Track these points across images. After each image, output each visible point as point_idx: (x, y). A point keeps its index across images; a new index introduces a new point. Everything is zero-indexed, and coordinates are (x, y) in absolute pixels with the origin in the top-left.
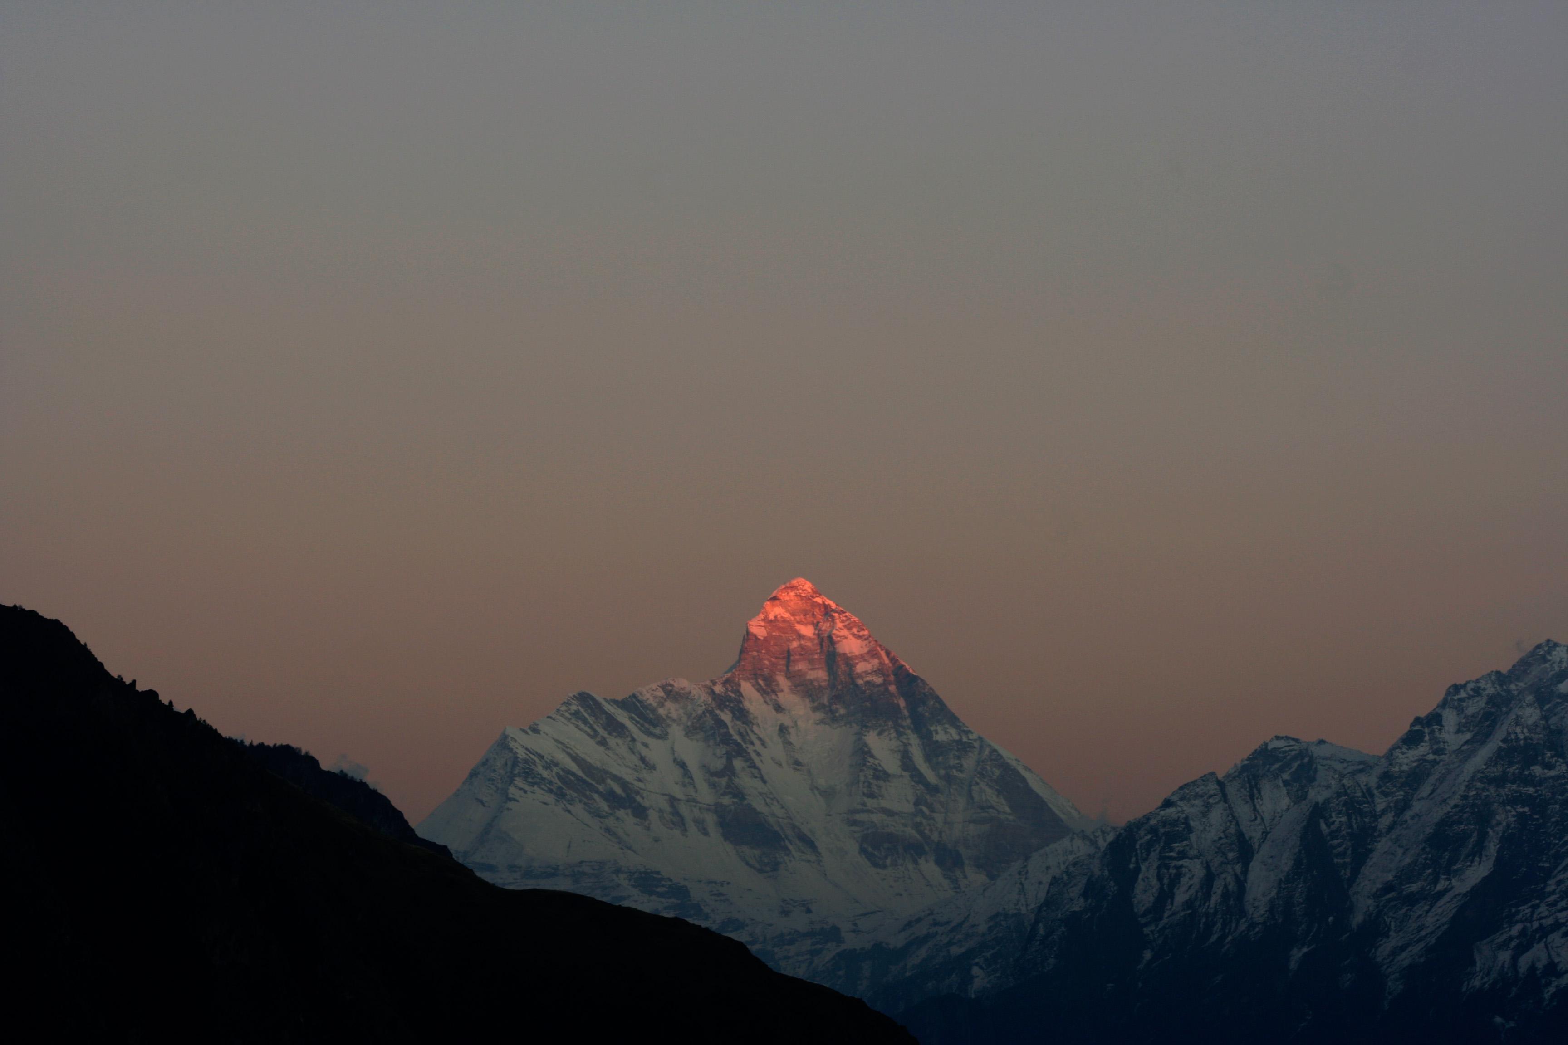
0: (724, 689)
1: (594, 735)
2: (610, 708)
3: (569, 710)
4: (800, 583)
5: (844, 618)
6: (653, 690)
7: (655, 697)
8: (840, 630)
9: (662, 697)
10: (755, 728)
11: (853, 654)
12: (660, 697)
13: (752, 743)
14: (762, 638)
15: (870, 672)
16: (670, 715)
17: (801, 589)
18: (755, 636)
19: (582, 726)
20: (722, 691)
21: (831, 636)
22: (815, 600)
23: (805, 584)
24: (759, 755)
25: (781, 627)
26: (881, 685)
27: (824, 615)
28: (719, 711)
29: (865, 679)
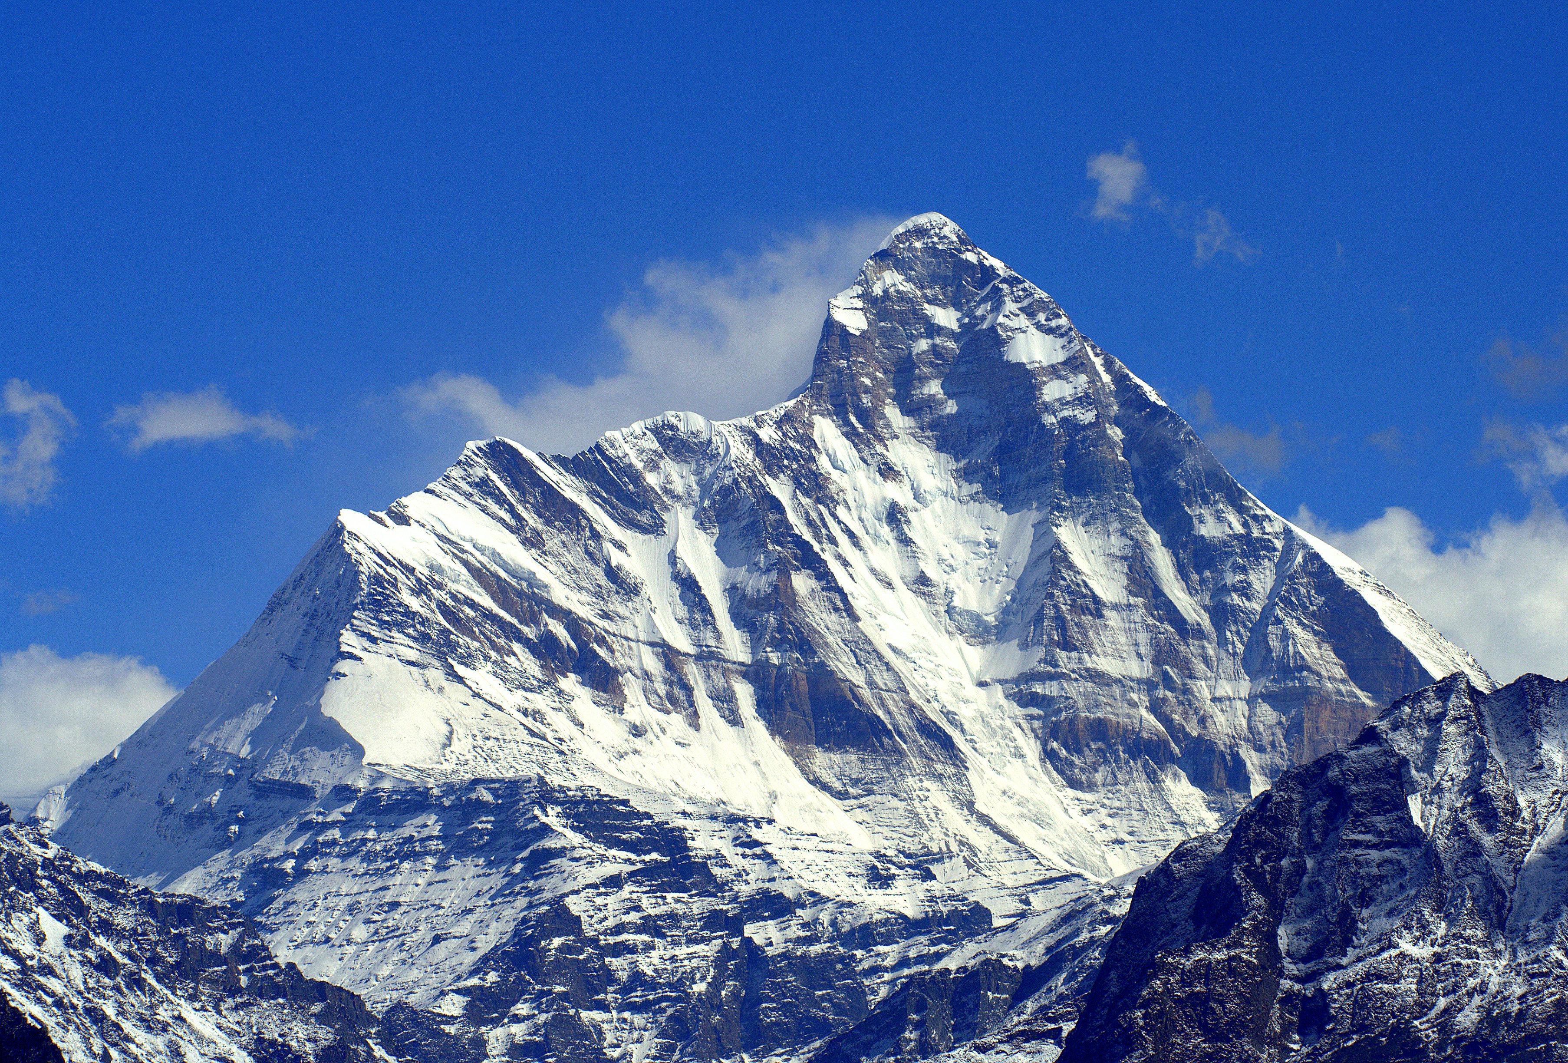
0: (780, 434)
1: (518, 527)
2: (550, 473)
3: (469, 475)
4: (934, 223)
5: (1021, 293)
6: (637, 437)
7: (642, 451)
8: (1012, 317)
9: (655, 451)
10: (841, 511)
11: (1037, 365)
12: (650, 450)
13: (833, 541)
14: (858, 333)
15: (1069, 399)
16: (668, 486)
17: (936, 235)
18: (843, 327)
19: (494, 508)
20: (775, 437)
21: (992, 329)
22: (963, 256)
23: (945, 224)
24: (845, 563)
25: (896, 311)
26: (1091, 425)
27: (982, 287)
28: (767, 476)
29: (1061, 415)
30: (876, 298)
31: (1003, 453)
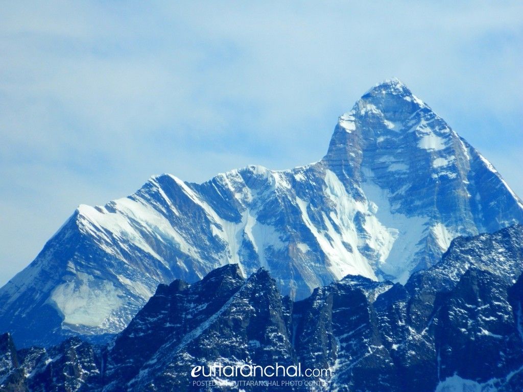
0: (306, 178)
1: (170, 216)
2: (189, 192)
3: (150, 191)
4: (393, 83)
5: (429, 117)
6: (233, 176)
7: (235, 182)
8: (424, 128)
9: (241, 183)
10: (332, 215)
11: (432, 150)
12: (239, 182)
13: (325, 228)
14: (350, 132)
15: (445, 167)
16: (246, 200)
17: (393, 88)
18: (344, 129)
19: (160, 207)
20: (303, 178)
21: (414, 133)
22: (405, 98)
23: (398, 83)
24: (329, 238)
25: (371, 123)
26: (454, 179)
27: (411, 113)
28: (297, 198)
29: (440, 174)
30: (362, 116)
31: (413, 190)
